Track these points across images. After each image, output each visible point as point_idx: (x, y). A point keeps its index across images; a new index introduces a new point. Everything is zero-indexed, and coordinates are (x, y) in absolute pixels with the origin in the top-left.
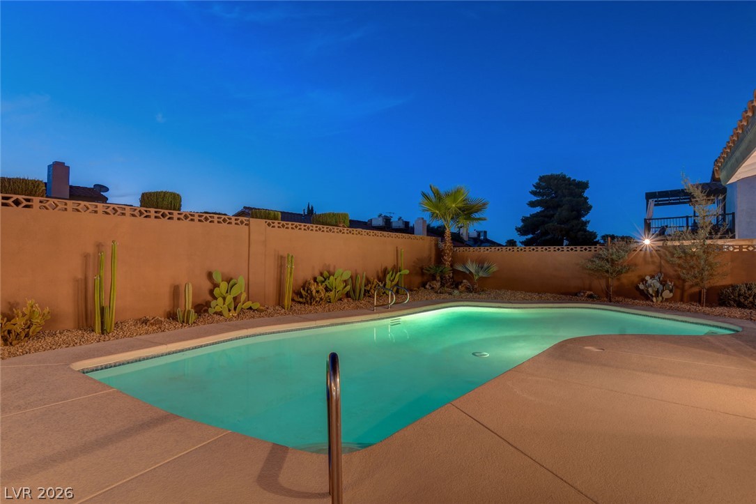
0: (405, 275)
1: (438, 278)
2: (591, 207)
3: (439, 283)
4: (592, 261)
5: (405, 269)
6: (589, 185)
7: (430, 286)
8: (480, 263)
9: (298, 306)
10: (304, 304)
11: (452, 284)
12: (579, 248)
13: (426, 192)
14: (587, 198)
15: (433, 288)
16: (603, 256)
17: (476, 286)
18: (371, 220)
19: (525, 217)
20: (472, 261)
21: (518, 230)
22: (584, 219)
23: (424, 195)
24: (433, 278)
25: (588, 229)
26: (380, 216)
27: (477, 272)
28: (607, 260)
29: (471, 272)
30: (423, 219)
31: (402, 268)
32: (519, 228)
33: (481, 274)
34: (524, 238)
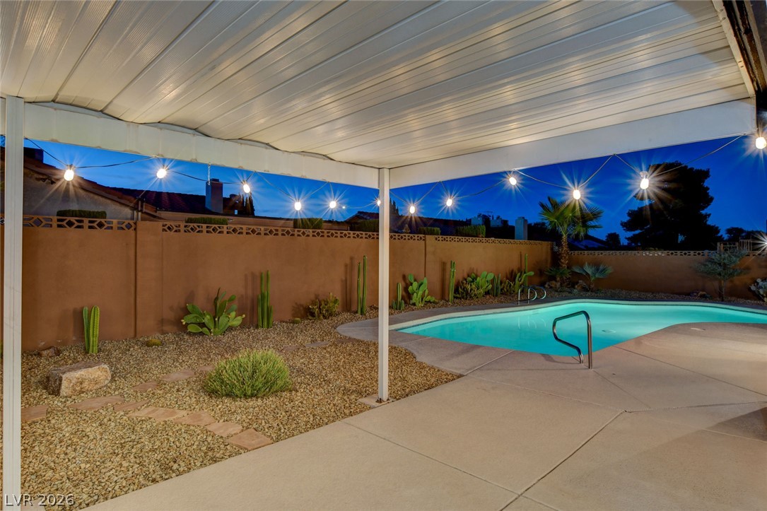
0: (530, 277)
1: (558, 279)
2: (712, 199)
3: (559, 283)
4: (705, 265)
5: (529, 271)
6: (710, 173)
7: (549, 285)
8: (596, 265)
9: (457, 301)
10: (460, 298)
11: (569, 284)
12: (692, 252)
13: (544, 203)
14: (708, 189)
15: (551, 287)
16: (716, 260)
17: (592, 286)
18: (470, 220)
19: (632, 211)
20: (589, 264)
21: (624, 225)
22: (703, 212)
23: (542, 206)
24: (553, 278)
25: (709, 223)
26: (479, 216)
27: (594, 274)
28: (720, 264)
29: (587, 274)
30: (523, 218)
31: (527, 270)
32: (625, 223)
33: (597, 276)
34: (630, 234)
